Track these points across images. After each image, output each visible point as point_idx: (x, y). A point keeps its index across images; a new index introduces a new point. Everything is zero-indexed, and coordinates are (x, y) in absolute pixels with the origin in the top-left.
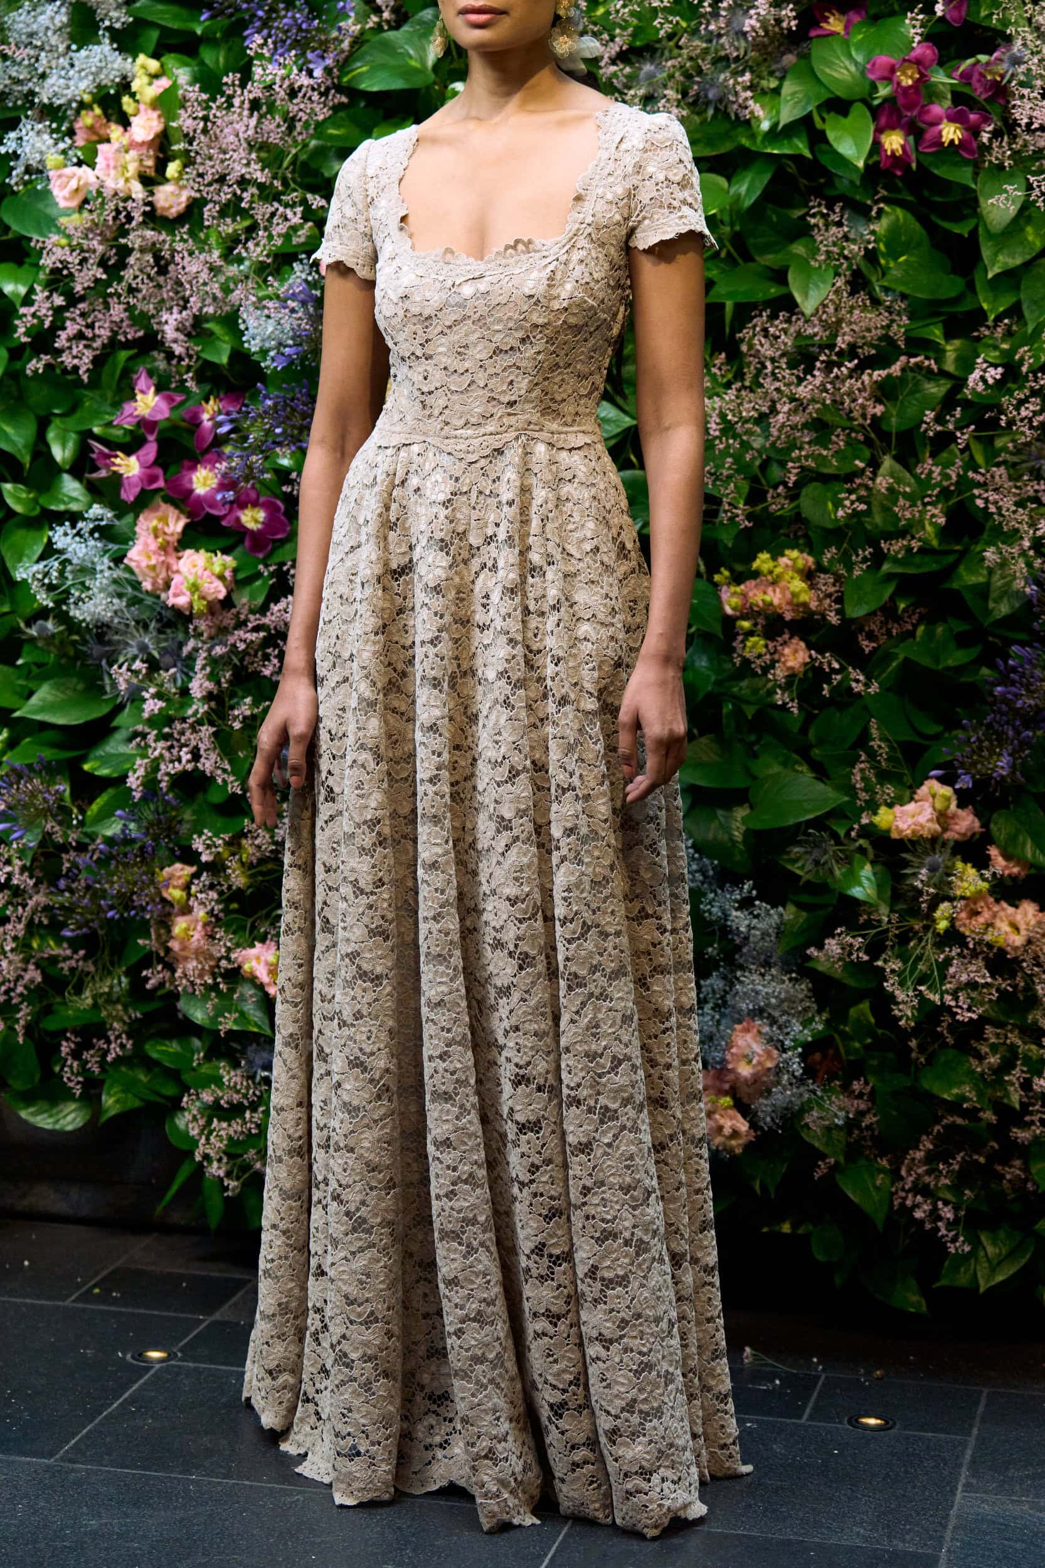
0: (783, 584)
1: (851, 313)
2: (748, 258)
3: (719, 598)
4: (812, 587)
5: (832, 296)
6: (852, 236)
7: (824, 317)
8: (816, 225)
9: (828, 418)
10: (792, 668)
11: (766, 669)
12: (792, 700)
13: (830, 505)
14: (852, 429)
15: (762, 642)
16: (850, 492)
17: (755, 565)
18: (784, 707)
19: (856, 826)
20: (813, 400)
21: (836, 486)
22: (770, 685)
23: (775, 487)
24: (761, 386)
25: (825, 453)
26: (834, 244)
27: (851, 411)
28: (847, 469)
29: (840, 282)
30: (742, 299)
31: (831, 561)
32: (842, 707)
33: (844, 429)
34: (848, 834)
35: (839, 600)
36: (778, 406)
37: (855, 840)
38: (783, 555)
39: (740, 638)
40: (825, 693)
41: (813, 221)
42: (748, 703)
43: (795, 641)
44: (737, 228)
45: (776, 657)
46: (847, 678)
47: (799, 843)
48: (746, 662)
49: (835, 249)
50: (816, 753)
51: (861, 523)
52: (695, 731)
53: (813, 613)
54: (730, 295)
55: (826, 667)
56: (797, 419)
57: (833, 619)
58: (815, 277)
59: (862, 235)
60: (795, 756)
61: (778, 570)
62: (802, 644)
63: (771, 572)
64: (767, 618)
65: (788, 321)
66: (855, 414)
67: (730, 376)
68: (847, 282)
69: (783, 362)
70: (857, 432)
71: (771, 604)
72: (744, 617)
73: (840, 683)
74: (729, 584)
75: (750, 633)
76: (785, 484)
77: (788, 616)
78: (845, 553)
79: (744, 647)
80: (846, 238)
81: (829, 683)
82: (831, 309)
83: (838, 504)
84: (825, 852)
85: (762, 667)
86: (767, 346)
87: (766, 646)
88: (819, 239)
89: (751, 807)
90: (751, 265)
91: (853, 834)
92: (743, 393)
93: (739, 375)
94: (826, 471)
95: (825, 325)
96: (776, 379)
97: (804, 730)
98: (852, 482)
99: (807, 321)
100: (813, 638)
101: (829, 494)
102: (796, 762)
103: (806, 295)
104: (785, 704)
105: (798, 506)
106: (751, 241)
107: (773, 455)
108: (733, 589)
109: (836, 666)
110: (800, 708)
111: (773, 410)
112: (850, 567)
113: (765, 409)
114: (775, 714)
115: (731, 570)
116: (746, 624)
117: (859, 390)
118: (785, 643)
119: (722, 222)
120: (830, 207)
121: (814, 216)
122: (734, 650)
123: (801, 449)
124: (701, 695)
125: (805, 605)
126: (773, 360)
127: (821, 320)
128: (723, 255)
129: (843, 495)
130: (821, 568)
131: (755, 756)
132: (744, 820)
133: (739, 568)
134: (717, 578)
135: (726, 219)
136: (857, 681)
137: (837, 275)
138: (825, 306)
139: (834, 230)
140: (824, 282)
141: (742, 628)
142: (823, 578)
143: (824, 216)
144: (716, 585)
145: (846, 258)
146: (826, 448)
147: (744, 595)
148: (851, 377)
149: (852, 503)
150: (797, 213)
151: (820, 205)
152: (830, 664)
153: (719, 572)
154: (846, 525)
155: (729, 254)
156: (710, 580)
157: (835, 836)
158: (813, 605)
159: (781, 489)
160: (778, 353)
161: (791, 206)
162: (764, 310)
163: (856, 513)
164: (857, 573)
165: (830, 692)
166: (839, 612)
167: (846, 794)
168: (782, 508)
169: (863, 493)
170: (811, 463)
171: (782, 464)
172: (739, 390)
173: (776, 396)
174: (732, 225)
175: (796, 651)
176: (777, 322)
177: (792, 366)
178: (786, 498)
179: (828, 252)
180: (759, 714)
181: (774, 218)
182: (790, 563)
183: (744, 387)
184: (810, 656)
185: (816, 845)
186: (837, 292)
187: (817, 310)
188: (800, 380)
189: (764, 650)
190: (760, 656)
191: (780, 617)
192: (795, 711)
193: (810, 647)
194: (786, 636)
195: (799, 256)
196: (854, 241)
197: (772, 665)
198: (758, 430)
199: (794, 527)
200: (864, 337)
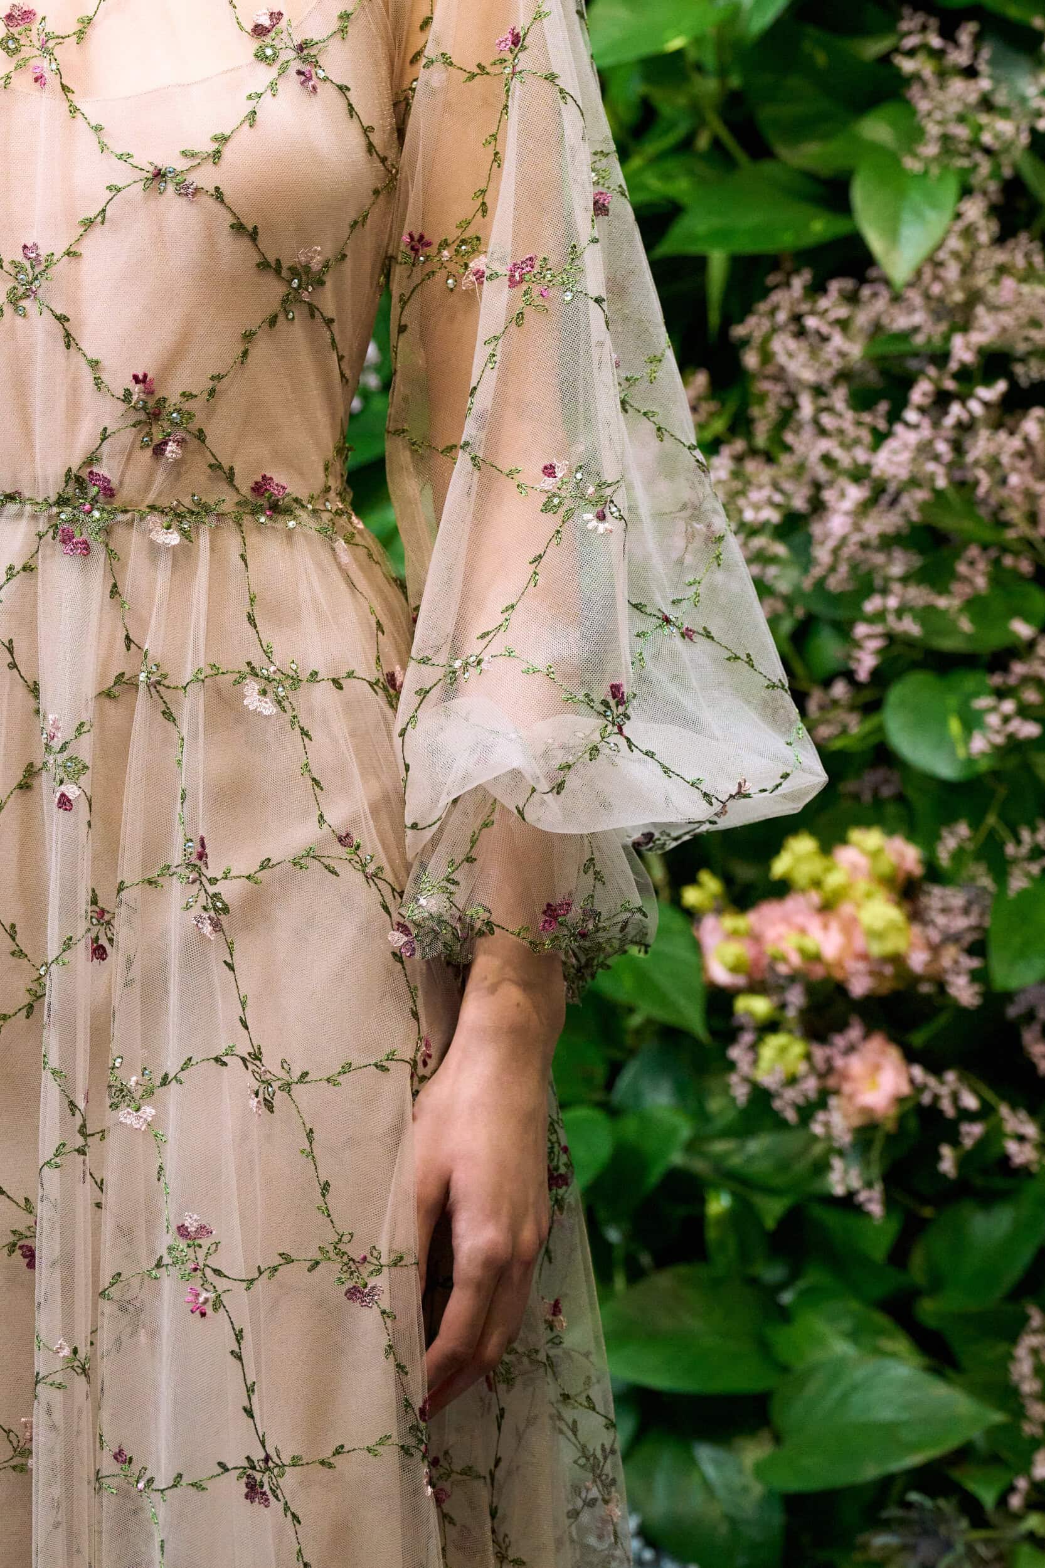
0: (846, 909)
1: (996, 281)
2: (760, 150)
3: (697, 947)
4: (916, 916)
5: (955, 243)
6: (1001, 98)
7: (936, 289)
8: (916, 77)
9: (947, 522)
10: (866, 1111)
11: (808, 1111)
12: (869, 1185)
13: (955, 726)
14: (1004, 549)
15: (798, 1048)
16: (1001, 694)
17: (781, 866)
18: (848, 1203)
19: (1022, 1484)
20: (914, 482)
21: (970, 681)
22: (818, 1149)
23: (827, 683)
24: (788, 449)
25: (942, 602)
26: (961, 119)
27: (1001, 507)
28: (993, 641)
29: (974, 210)
30: (747, 246)
31: (958, 855)
32: (988, 1199)
33: (985, 548)
34: (1002, 1501)
35: (978, 949)
36: (828, 495)
37: (1018, 1517)
38: (844, 841)
39: (747, 1038)
40: (948, 1163)
41: (908, 66)
42: (772, 1191)
43: (876, 1043)
44: (735, 81)
45: (832, 1082)
46: (995, 1134)
47: (885, 1525)
48: (761, 1096)
49: (962, 132)
50: (929, 1309)
51: (1027, 767)
52: (645, 1259)
53: (917, 979)
54: (720, 236)
55: (946, 1106)
56: (877, 525)
57: (963, 991)
58: (915, 196)
59: (1023, 100)
60: (881, 1319)
61: (834, 880)
62: (893, 1055)
63: (817, 884)
64: (811, 990)
65: (852, 299)
66: (1014, 514)
67: (719, 426)
68: (994, 211)
69: (839, 397)
70: (1016, 554)
71: (815, 958)
72: (756, 987)
73: (982, 1143)
74: (719, 911)
75: (771, 1026)
76: (849, 675)
77: (859, 987)
78: (992, 834)
79: (755, 1062)
80: (986, 104)
81: (955, 1142)
82: (952, 272)
83: (971, 722)
84: (948, 1546)
85: (799, 1109)
86: (803, 357)
87: (808, 1057)
88: (923, 106)
89: (777, 1439)
90: (767, 168)
91: (1016, 1502)
92: (751, 466)
93: (741, 425)
94: (948, 644)
95: (939, 308)
96: (822, 432)
97: (899, 1255)
98: (1005, 669)
99: (896, 299)
100: (918, 1039)
101: (952, 701)
102: (880, 1332)
103: (893, 235)
104: (851, 1195)
105: (880, 729)
106: (766, 114)
107: (819, 608)
108: (731, 922)
109: (970, 1102)
110: (889, 1202)
111: (818, 507)
112: (1000, 868)
113: (799, 503)
114: (831, 1218)
115: (728, 880)
116: (758, 1006)
117: (1021, 455)
118: (851, 1049)
119: (699, 68)
120: (948, 34)
121: (911, 53)
122: (731, 1066)
123: (885, 592)
124: (655, 1176)
125: (897, 960)
126: (819, 391)
127: (927, 297)
128: (703, 142)
129: (983, 702)
130: (934, 874)
131: (784, 1315)
132: (760, 1470)
133: (744, 872)
134: (691, 896)
135: (710, 60)
136: (1021, 1139)
137: (966, 191)
138: (940, 264)
139: (957, 85)
140: (935, 205)
141: (750, 1013)
142: (936, 897)
143: (938, 55)
144: (692, 915)
145: (988, 151)
146: (942, 590)
147: (755, 938)
148: (997, 426)
149: (1006, 719)
150: (873, 48)
151: (924, 28)
152: (955, 1097)
153: (693, 881)
154: (995, 774)
155: (716, 143)
156: (676, 901)
157: (972, 1509)
158: (918, 960)
159: (840, 689)
160: (827, 375)
161: (863, 31)
162: (796, 271)
163: (1014, 746)
164: (1018, 883)
165: (962, 1162)
166: (977, 976)
167: (1001, 1406)
168: (844, 731)
169: (1031, 696)
170: (910, 627)
171: (843, 630)
172: (739, 459)
173: (822, 473)
174: (722, 73)
175: (876, 1068)
176: (823, 303)
177: (862, 401)
178: (852, 708)
179: (946, 139)
180: (794, 1219)
181: (821, 59)
182: (863, 861)
183: (753, 452)
184: (912, 1081)
185: (927, 1530)
186: (968, 233)
187: (919, 273)
188: (880, 438)
189: (802, 1067)
190: (792, 1080)
191: (840, 989)
192: (876, 1209)
193: (911, 1056)
194: (855, 1033)
195: (876, 148)
196: (1005, 113)
197: (821, 1101)
198: (780, 549)
199: (870, 778)
200: (1027, 339)
